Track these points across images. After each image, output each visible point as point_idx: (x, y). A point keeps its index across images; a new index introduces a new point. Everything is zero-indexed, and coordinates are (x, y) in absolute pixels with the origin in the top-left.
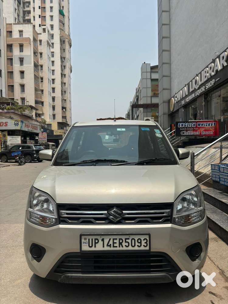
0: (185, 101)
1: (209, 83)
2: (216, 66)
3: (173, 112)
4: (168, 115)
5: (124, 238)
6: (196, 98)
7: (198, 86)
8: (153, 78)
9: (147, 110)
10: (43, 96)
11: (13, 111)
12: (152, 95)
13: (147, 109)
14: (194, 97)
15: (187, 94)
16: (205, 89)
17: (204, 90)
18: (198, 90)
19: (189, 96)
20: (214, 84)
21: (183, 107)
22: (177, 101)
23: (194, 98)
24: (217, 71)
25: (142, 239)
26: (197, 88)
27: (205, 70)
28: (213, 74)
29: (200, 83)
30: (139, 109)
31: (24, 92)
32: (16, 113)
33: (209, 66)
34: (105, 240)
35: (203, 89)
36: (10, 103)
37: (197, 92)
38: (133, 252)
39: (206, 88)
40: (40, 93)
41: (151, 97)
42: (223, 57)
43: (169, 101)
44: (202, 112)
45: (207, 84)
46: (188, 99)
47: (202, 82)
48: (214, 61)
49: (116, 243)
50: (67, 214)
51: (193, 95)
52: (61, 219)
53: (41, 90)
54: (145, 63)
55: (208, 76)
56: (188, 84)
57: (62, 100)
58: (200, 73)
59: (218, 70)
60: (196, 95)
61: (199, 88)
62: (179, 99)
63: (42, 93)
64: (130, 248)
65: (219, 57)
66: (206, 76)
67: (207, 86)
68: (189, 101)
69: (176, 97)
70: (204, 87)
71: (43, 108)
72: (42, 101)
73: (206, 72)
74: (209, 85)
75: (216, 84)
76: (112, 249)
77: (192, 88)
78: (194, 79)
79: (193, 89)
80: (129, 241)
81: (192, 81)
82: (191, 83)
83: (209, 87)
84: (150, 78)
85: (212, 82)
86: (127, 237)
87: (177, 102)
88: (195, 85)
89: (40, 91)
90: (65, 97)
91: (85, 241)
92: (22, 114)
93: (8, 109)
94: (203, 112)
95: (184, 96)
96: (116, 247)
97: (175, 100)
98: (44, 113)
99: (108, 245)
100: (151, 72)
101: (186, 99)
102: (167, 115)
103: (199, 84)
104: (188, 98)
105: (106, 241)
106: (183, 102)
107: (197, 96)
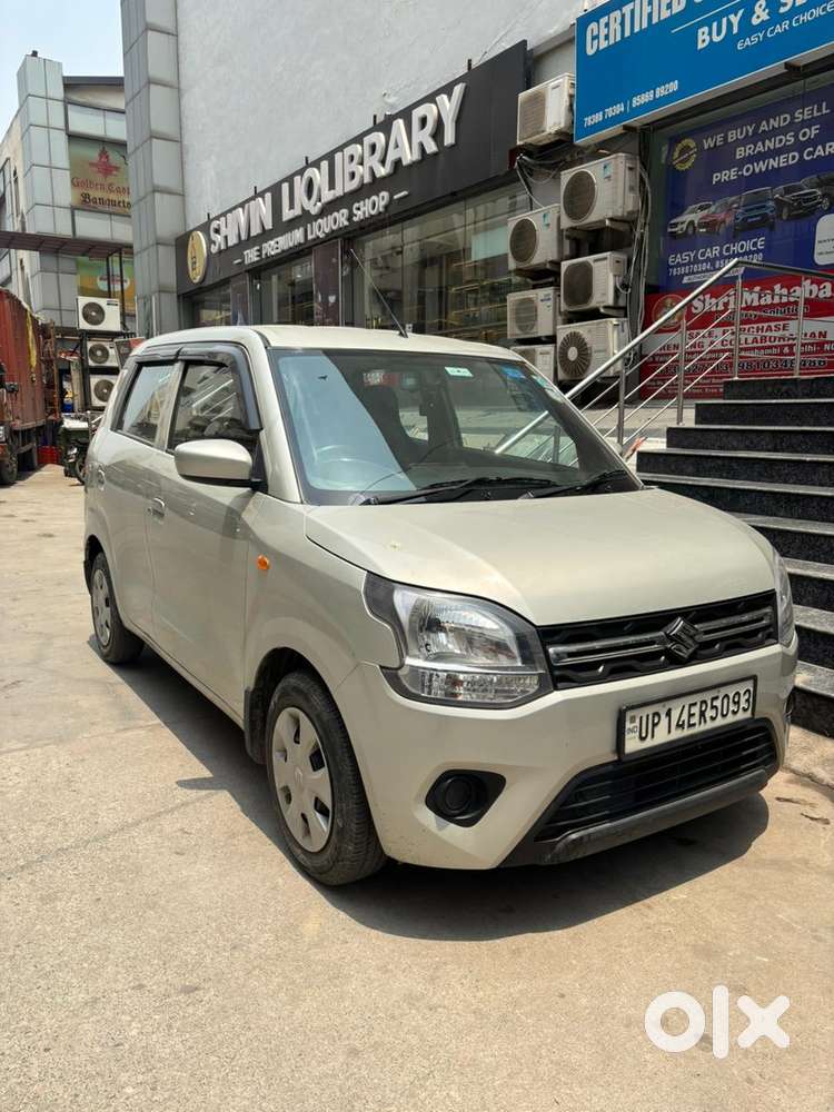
0: (259, 251)
1: (368, 202)
2: (397, 146)
3: (200, 288)
4: (178, 296)
5: (708, 696)
6: (310, 248)
7: (319, 204)
8: (73, 128)
9: (58, 260)
12: (76, 203)
13: (57, 257)
14: (302, 241)
15: (269, 226)
16: (350, 219)
17: (346, 223)
18: (320, 221)
19: (277, 237)
20: (386, 207)
21: (248, 271)
22: (223, 247)
23: (300, 244)
24: (398, 163)
25: (742, 692)
26: (314, 211)
27: (348, 151)
28: (382, 171)
29: (328, 196)
30: (8, 253)
33: (368, 140)
34: (673, 713)
35: (340, 218)
37: (315, 225)
38: (726, 730)
39: (355, 219)
41: (73, 209)
42: (424, 121)
43: (182, 243)
44: (332, 299)
45: (356, 205)
46: (273, 247)
47: (339, 192)
48: (385, 126)
49: (694, 714)
50: (571, 655)
51: (297, 236)
52: (557, 673)
54: (35, 54)
55: (362, 177)
56: (275, 190)
58: (330, 157)
59: (404, 163)
60: (310, 237)
61: (324, 212)
62: (233, 241)
64: (720, 722)
65: (406, 114)
66: (353, 175)
67: (359, 209)
68: (278, 254)
69: (217, 231)
70: (345, 211)
73: (352, 158)
74: (365, 209)
75: (393, 211)
76: (687, 732)
77: (292, 206)
78: (301, 172)
79: (297, 211)
80: (718, 703)
81: (290, 179)
82: (285, 186)
83: (367, 215)
84: (61, 124)
85: (381, 199)
86: (713, 694)
87: (220, 252)
88: (306, 199)
91: (631, 726)
94: (337, 300)
95: (256, 231)
96: (694, 725)
97: (210, 242)
99: (678, 725)
100: (67, 102)
101: (264, 245)
102: (175, 295)
103: (324, 200)
104: (272, 243)
105: (675, 715)
106: (251, 256)
107: (314, 240)
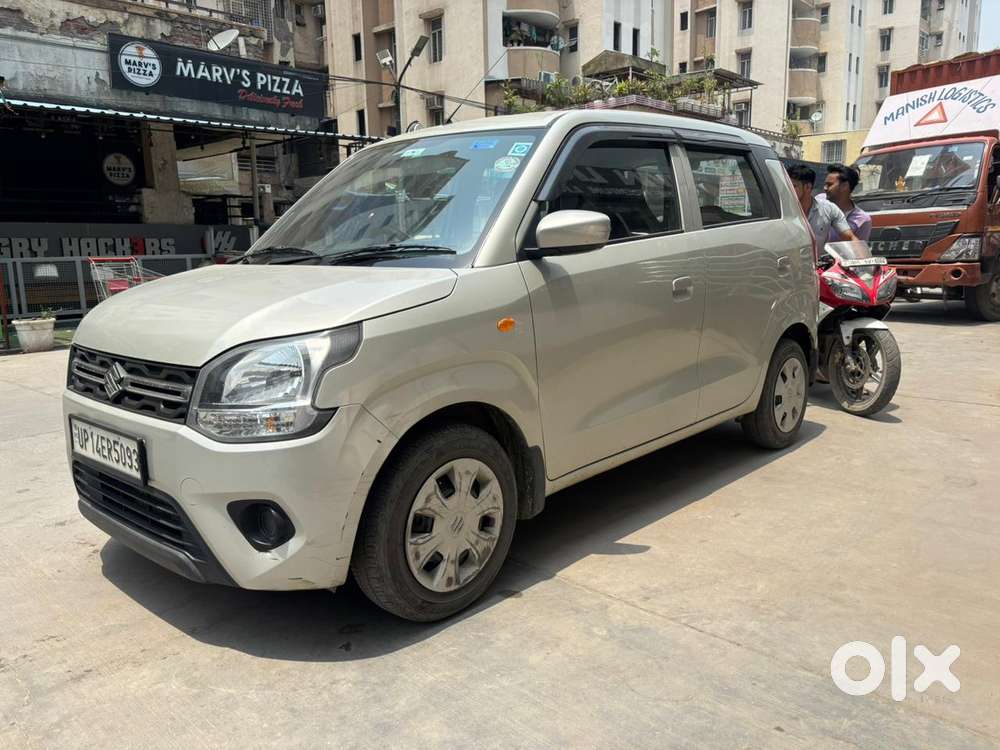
10: (827, 29)
11: (633, 98)
31: (750, 26)
32: (650, 104)
34: (93, 437)
36: (627, 69)
40: (815, 18)
53: (818, 8)
57: (922, 40)
63: (824, 20)
71: (822, 80)
72: (822, 51)
89: (815, 12)
90: (941, 25)
92: (675, 107)
93: (621, 94)
98: (825, 99)
99: (97, 450)
105: (95, 440)
